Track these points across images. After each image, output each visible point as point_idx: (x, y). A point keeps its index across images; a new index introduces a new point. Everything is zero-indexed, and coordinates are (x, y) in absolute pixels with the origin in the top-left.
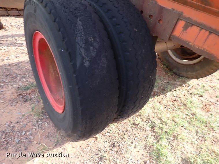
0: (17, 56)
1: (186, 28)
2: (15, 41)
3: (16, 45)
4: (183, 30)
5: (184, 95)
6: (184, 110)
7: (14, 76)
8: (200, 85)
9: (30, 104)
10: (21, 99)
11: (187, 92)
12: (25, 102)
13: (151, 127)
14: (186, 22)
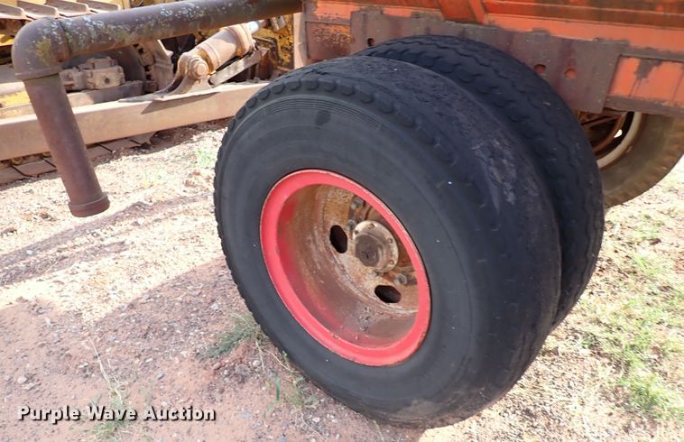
0: (134, 277)
1: (643, 72)
2: (97, 242)
3: (108, 249)
4: (639, 79)
5: (616, 252)
6: (639, 285)
7: (165, 329)
8: (635, 216)
9: (256, 385)
10: (226, 379)
11: (617, 242)
12: (240, 385)
13: (589, 348)
14: (642, 59)
